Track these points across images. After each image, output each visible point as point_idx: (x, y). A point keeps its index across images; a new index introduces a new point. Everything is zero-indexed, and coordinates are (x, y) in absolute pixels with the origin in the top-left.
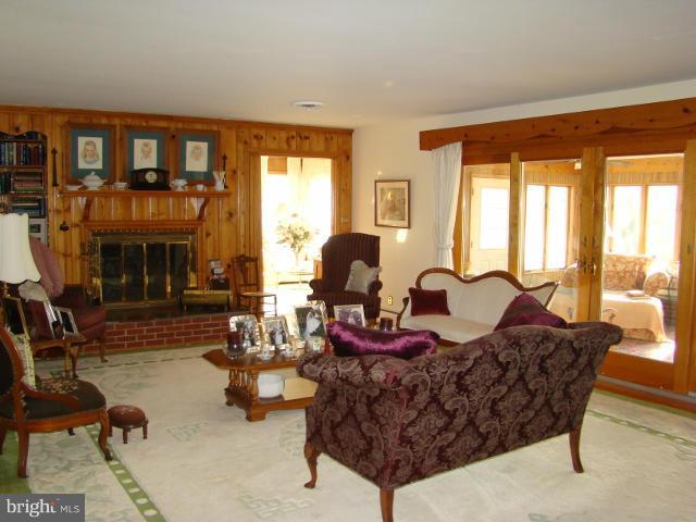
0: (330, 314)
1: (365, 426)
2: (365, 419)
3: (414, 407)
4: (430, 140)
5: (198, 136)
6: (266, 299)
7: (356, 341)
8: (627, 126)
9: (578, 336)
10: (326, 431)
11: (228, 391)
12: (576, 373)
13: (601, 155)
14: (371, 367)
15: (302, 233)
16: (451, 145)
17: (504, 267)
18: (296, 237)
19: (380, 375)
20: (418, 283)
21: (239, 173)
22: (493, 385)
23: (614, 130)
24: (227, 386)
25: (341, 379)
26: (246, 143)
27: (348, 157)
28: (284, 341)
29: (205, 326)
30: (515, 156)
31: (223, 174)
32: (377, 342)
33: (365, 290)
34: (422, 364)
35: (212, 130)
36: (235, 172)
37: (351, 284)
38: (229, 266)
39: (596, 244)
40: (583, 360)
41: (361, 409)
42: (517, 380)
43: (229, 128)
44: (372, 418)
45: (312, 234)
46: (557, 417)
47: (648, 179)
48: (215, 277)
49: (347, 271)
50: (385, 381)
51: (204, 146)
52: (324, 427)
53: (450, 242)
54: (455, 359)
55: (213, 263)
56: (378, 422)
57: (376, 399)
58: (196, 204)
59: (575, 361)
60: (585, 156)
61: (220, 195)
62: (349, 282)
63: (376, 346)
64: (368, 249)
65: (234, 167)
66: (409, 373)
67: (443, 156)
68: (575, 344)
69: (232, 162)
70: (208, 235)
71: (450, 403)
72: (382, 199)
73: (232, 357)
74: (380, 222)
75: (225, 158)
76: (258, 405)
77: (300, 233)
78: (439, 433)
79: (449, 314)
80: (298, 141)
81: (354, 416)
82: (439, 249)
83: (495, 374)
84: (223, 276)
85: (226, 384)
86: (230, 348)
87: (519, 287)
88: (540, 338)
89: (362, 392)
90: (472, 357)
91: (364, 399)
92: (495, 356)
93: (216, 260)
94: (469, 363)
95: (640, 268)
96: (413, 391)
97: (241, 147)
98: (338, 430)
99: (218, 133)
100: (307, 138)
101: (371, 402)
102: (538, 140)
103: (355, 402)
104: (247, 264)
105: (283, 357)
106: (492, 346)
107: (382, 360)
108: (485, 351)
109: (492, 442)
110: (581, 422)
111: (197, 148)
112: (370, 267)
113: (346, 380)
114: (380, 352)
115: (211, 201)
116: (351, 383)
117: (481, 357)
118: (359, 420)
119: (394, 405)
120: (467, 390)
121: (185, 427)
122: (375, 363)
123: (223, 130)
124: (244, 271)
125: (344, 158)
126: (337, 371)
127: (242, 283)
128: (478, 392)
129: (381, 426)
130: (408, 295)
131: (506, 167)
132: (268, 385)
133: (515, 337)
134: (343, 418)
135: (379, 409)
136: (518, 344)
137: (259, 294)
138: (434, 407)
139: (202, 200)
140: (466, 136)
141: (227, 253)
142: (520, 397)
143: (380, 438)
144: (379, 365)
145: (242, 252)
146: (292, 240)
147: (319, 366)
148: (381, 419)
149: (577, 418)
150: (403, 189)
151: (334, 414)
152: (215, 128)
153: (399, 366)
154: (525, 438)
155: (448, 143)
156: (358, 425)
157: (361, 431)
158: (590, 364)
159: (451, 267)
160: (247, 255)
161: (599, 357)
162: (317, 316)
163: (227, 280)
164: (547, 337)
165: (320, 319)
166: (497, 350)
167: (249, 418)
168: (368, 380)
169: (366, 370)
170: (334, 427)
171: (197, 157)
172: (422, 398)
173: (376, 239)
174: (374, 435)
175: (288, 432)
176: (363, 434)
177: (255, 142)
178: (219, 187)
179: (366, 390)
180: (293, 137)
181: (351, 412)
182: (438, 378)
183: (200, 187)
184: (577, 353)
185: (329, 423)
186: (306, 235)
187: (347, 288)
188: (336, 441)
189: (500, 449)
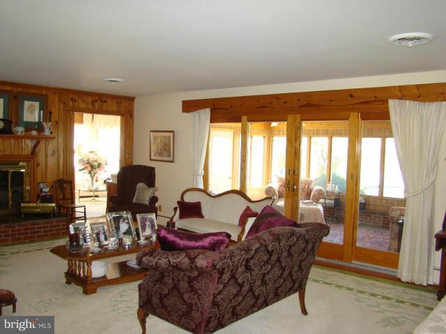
0: (135, 220)
1: (186, 296)
2: (187, 292)
3: (222, 282)
4: (189, 106)
5: (32, 97)
6: (77, 209)
7: (178, 241)
8: (316, 103)
9: (308, 232)
10: (155, 300)
11: (67, 274)
12: (305, 254)
13: (299, 120)
14: (196, 257)
15: (97, 164)
16: (203, 110)
17: (237, 187)
18: (92, 167)
19: (203, 264)
20: (182, 197)
21: (60, 124)
22: (264, 265)
23: (308, 105)
24: (66, 271)
25: (172, 266)
26: (65, 103)
27: (131, 115)
28: (106, 239)
29: (38, 228)
30: (244, 118)
31: (49, 124)
32: (191, 241)
33: (147, 202)
34: (228, 255)
35: (41, 94)
36: (57, 123)
37: (136, 199)
38: (52, 187)
39: (296, 173)
40: (310, 246)
41: (184, 285)
42: (276, 261)
43: (54, 93)
44: (192, 291)
45: (103, 165)
46: (294, 282)
47: (311, 133)
48: (43, 194)
49: (134, 190)
50: (207, 267)
51: (37, 104)
52: (153, 298)
53: (202, 172)
54: (244, 250)
55: (41, 184)
56: (196, 293)
57: (195, 278)
58: (29, 144)
59: (306, 247)
60: (288, 120)
61: (47, 138)
62: (135, 197)
63: (192, 244)
64: (148, 175)
65: (57, 119)
66: (221, 261)
67: (197, 118)
68: (307, 237)
69: (55, 116)
70: (38, 165)
71: (241, 278)
72: (154, 144)
73: (74, 251)
74: (152, 158)
75: (51, 113)
76: (92, 283)
77: (96, 164)
78: (234, 298)
79: (202, 217)
80: (101, 102)
81: (178, 290)
82: (195, 175)
83: (265, 258)
84: (49, 194)
85: (66, 269)
86: (71, 245)
87: (249, 200)
88: (289, 235)
89: (185, 274)
90: (254, 248)
91: (186, 279)
92: (266, 246)
93: (43, 183)
94: (253, 252)
95: (308, 186)
96: (221, 273)
97: (62, 106)
98: (165, 299)
99: (47, 96)
100: (105, 102)
101: (191, 281)
102: (260, 109)
103: (179, 280)
104: (65, 185)
105: (106, 249)
106: (265, 241)
107: (203, 253)
108: (261, 244)
109: (261, 300)
110: (305, 284)
111: (32, 106)
112: (149, 187)
113: (177, 267)
114: (197, 248)
115: (41, 143)
116: (180, 269)
117: (259, 248)
118: (182, 292)
119: (208, 281)
120: (251, 270)
121: (41, 301)
122: (198, 255)
123: (51, 95)
124: (63, 190)
125: (129, 116)
126: (169, 261)
127: (61, 197)
128: (256, 269)
129: (199, 295)
130: (177, 205)
131: (239, 125)
132: (98, 269)
133: (277, 235)
134: (169, 291)
135: (197, 285)
136: (278, 239)
137: (72, 206)
138: (232, 281)
139: (35, 142)
140: (214, 105)
141: (51, 178)
142: (277, 271)
143: (198, 302)
144: (201, 257)
145: (61, 177)
146: (90, 169)
147: (155, 258)
148: (199, 291)
149: (304, 282)
150: (169, 137)
151: (162, 289)
152: (44, 93)
153: (214, 256)
154: (278, 297)
155: (201, 109)
156: (182, 296)
157: (183, 299)
158: (313, 249)
159: (201, 187)
160: (65, 179)
161: (317, 244)
162: (126, 221)
163: (51, 196)
164: (293, 234)
165: (128, 223)
166: (267, 243)
167: (86, 292)
168: (193, 266)
169: (192, 260)
170: (161, 297)
171: (32, 112)
172: (226, 276)
173: (153, 169)
174: (193, 302)
175: (115, 301)
176: (185, 301)
177: (71, 103)
178: (47, 132)
179: (187, 273)
180: (96, 101)
181: (175, 287)
182: (236, 263)
183: (34, 133)
184: (307, 242)
185: (157, 295)
186: (99, 165)
187: (134, 201)
188: (163, 306)
189: (265, 304)
